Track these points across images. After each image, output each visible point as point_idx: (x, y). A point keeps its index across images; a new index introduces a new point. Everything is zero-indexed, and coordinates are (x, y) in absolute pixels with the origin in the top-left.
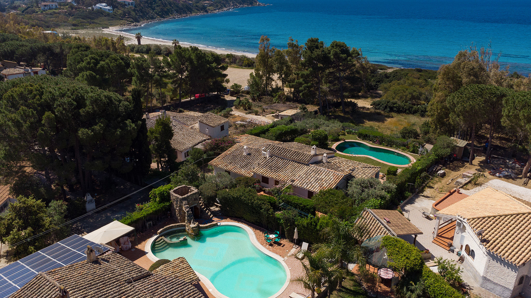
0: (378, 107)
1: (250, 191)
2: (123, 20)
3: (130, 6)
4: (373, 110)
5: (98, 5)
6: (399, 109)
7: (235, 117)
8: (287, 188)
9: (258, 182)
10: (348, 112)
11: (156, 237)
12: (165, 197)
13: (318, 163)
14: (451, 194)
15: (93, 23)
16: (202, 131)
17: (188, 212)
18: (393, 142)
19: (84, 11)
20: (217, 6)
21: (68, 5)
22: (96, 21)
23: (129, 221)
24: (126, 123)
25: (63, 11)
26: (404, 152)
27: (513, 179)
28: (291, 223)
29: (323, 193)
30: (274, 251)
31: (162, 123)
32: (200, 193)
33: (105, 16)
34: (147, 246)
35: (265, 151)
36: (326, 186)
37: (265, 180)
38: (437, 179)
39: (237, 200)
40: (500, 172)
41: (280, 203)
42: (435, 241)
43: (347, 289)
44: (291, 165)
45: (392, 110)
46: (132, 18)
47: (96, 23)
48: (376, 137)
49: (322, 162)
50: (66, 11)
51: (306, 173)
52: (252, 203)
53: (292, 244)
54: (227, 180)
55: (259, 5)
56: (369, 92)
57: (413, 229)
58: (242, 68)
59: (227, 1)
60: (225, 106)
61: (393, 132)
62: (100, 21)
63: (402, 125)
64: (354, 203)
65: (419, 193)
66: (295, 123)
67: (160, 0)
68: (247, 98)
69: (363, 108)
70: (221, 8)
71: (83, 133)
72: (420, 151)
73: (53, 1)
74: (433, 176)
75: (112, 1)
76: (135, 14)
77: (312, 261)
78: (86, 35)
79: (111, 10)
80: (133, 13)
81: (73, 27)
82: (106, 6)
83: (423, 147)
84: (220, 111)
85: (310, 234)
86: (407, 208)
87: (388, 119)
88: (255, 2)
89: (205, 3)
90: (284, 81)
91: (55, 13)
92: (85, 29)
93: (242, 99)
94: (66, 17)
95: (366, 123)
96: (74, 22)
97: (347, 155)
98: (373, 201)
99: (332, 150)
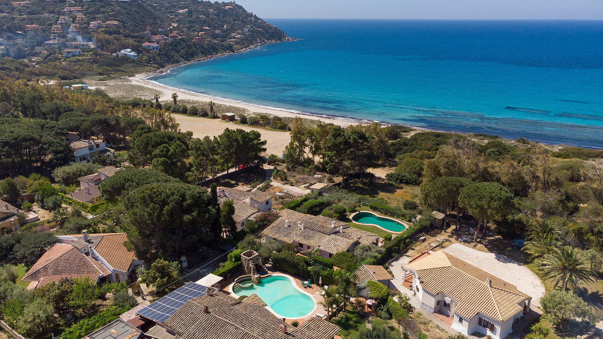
0: (390, 179)
1: (292, 254)
2: (148, 66)
3: (155, 50)
4: (386, 181)
5: (123, 52)
6: (407, 181)
7: (274, 188)
8: (315, 251)
9: (296, 247)
10: (366, 183)
11: (234, 283)
12: (238, 258)
13: (336, 233)
14: (423, 254)
15: (119, 70)
16: (252, 205)
17: (253, 267)
18: (395, 213)
19: (108, 58)
20: (244, 44)
21: (91, 51)
22: (121, 68)
23: (219, 274)
24: (209, 208)
25: (87, 58)
26: (402, 221)
27: (469, 243)
28: (318, 274)
29: (338, 255)
30: (307, 291)
31: (228, 204)
32: (259, 255)
33: (131, 63)
34: (230, 288)
35: (300, 224)
36: (341, 250)
37: (301, 245)
38: (418, 243)
39: (284, 260)
40: (461, 239)
41: (311, 261)
42: (403, 284)
43: (348, 311)
44: (318, 235)
45: (401, 181)
46: (157, 64)
47: (123, 71)
48: (383, 209)
49: (340, 232)
50: (90, 57)
51: (328, 241)
52: (293, 262)
53: (318, 287)
54: (275, 245)
55: (288, 40)
56: (388, 160)
57: (388, 276)
58: (276, 131)
59: (254, 38)
60: (264, 176)
61: (399, 203)
62: (126, 68)
63: (407, 196)
64: (357, 262)
65: (404, 253)
66: (322, 195)
67: (184, 42)
68: (283, 167)
69: (380, 178)
70: (248, 46)
71: (187, 218)
72: (413, 220)
73: (76, 47)
74: (416, 241)
75: (137, 46)
76: (160, 59)
77: (328, 294)
78: (115, 88)
79: (136, 56)
80: (158, 58)
81: (99, 76)
82: (131, 52)
83: (415, 218)
84: (262, 183)
85: (329, 280)
86: (394, 263)
87: (398, 191)
88: (284, 37)
89: (230, 41)
90: (314, 153)
91: (79, 60)
92: (113, 79)
93: (279, 168)
94: (91, 64)
95: (379, 194)
96: (100, 70)
97: (361, 224)
98: (369, 259)
99: (349, 220)
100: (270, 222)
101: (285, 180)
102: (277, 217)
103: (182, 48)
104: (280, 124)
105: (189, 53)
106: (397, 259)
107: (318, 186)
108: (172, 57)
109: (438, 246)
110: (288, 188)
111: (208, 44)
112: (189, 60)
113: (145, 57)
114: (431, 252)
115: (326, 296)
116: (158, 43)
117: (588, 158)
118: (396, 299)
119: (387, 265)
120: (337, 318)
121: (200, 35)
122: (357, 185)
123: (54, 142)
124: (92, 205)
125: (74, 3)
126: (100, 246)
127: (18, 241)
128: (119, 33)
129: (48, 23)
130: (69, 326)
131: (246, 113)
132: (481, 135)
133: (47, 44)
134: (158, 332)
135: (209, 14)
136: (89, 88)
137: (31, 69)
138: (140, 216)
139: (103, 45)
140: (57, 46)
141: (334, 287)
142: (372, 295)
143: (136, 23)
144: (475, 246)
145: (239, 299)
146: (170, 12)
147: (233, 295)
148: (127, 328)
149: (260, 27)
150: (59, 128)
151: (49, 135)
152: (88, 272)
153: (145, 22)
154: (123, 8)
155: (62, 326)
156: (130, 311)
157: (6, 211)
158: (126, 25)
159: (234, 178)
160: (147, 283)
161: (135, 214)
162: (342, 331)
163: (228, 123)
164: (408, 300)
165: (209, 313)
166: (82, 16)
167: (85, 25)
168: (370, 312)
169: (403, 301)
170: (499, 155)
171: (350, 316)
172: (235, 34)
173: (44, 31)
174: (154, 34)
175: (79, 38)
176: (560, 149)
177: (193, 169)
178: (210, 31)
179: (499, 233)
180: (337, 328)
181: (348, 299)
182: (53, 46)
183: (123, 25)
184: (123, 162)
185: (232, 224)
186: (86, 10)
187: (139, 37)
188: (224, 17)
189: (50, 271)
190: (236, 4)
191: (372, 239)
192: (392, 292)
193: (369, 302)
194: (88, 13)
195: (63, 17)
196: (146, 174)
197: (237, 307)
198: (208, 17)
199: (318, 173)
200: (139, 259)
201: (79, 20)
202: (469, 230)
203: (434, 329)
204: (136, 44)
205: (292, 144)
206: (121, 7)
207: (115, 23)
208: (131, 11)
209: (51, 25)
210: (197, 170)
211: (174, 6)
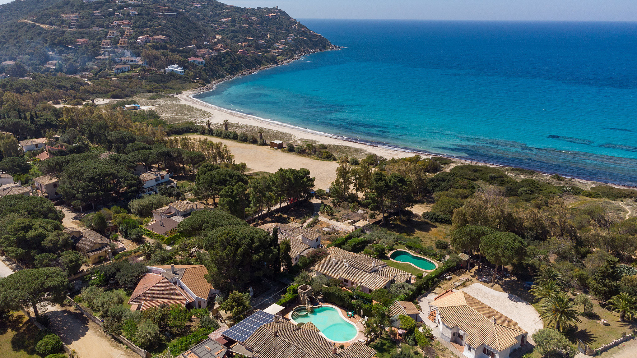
0: (427, 217)
1: (339, 288)
2: (194, 82)
3: (201, 65)
4: (423, 219)
5: (170, 68)
6: (442, 220)
7: (322, 223)
8: (358, 287)
9: (342, 282)
10: (404, 221)
11: (292, 312)
12: (295, 291)
13: (375, 271)
14: (447, 292)
15: (167, 87)
16: (304, 242)
17: (307, 299)
18: (428, 253)
19: (156, 74)
20: (287, 55)
21: (140, 66)
22: (168, 85)
23: (281, 304)
24: (272, 249)
25: (136, 74)
26: (433, 260)
27: (488, 283)
28: (360, 307)
29: (377, 291)
30: (351, 321)
31: (286, 243)
32: (312, 289)
33: (177, 79)
34: (289, 316)
35: (346, 262)
36: (379, 287)
37: (346, 281)
38: (445, 282)
39: (333, 294)
40: (482, 279)
41: (354, 295)
42: (429, 318)
43: (384, 338)
44: (360, 273)
45: (436, 220)
46: (204, 80)
47: (171, 88)
48: (417, 248)
49: (379, 271)
50: (139, 73)
51: (368, 278)
52: (340, 296)
53: (360, 317)
54: (325, 280)
55: (332, 48)
56: (426, 196)
57: (416, 311)
58: (321, 160)
59: (298, 47)
60: (312, 210)
61: (432, 242)
62: (173, 85)
63: (440, 235)
64: (392, 297)
65: (432, 290)
66: (365, 233)
67: (229, 55)
68: (329, 202)
69: (417, 216)
70: (292, 56)
71: (255, 258)
72: (443, 260)
73: (125, 63)
74: (443, 280)
75: (183, 62)
76: (205, 75)
77: (368, 325)
78: (166, 108)
79: (183, 72)
80: (203, 73)
81: (148, 94)
82: (177, 68)
83: (444, 258)
84: (311, 218)
85: (368, 313)
86: (422, 299)
87: (433, 229)
88: (328, 45)
89: (274, 52)
90: (358, 190)
91: (128, 77)
92: (162, 97)
93: (325, 202)
94: (140, 81)
95: (415, 232)
96: (148, 87)
97: (397, 262)
98: (402, 296)
99: (387, 258)
100: (320, 258)
101: (331, 215)
102: (326, 254)
103: (227, 62)
104: (325, 154)
105: (234, 67)
106: (425, 296)
107: (361, 224)
108: (217, 72)
109: (461, 285)
110: (334, 224)
111: (251, 57)
112: (233, 75)
113: (192, 73)
114: (454, 290)
115: (365, 325)
116: (203, 58)
117: (617, 199)
118: (421, 330)
119: (417, 300)
120: (374, 343)
121: (243, 45)
122: (396, 223)
123: (128, 176)
124: (168, 237)
125: (122, 16)
126: (184, 277)
127: (118, 270)
128: (165, 48)
129: (98, 37)
130: (169, 341)
131: (293, 139)
132: (518, 170)
133: (98, 59)
134: (239, 349)
135: (252, 23)
136: (142, 108)
137: (85, 87)
138: (220, 256)
139: (151, 61)
140: (107, 62)
141: (373, 319)
142: (402, 326)
143: (182, 36)
144: (492, 286)
145: (298, 325)
146: (213, 21)
147: (292, 321)
148: (216, 345)
149: (303, 36)
150: (130, 162)
151: (123, 168)
152: (178, 299)
153: (191, 36)
154: (169, 21)
155: (164, 341)
156: (215, 332)
157: (101, 242)
158: (172, 39)
159: (286, 212)
160: (226, 310)
161: (216, 254)
162: (378, 354)
163: (277, 151)
164: (431, 331)
165: (278, 336)
166: (130, 31)
167: (133, 40)
168: (400, 339)
169: (427, 332)
170: (531, 194)
171: (385, 342)
172: (278, 44)
173: (94, 46)
174: (199, 47)
175: (128, 53)
176: (592, 188)
177: (251, 205)
178: (253, 42)
179: (515, 275)
180: (374, 351)
181: (383, 328)
182: (103, 61)
183: (170, 40)
184: (186, 192)
185: (288, 259)
186: (134, 24)
187: (185, 52)
188: (267, 25)
189: (148, 297)
190: (279, 10)
191: (406, 277)
192: (419, 323)
193: (400, 331)
194: (136, 27)
195: (112, 31)
196: (219, 217)
197: (297, 332)
198: (251, 26)
199: (361, 208)
200: (215, 289)
201: (127, 35)
202: (490, 271)
203: (449, 355)
204: (182, 59)
205: (337, 181)
206: (168, 20)
207: (162, 37)
208: (177, 24)
209: (100, 39)
210: (255, 206)
211: (217, 15)
